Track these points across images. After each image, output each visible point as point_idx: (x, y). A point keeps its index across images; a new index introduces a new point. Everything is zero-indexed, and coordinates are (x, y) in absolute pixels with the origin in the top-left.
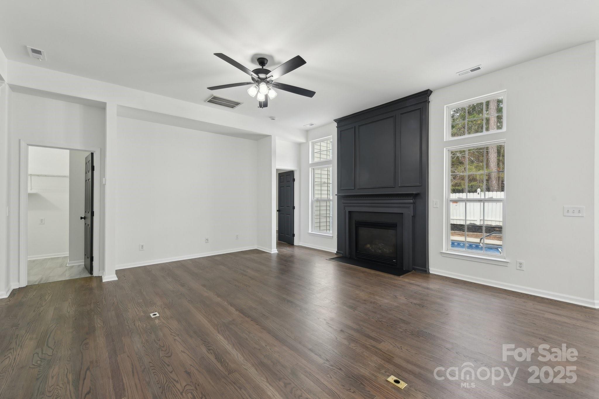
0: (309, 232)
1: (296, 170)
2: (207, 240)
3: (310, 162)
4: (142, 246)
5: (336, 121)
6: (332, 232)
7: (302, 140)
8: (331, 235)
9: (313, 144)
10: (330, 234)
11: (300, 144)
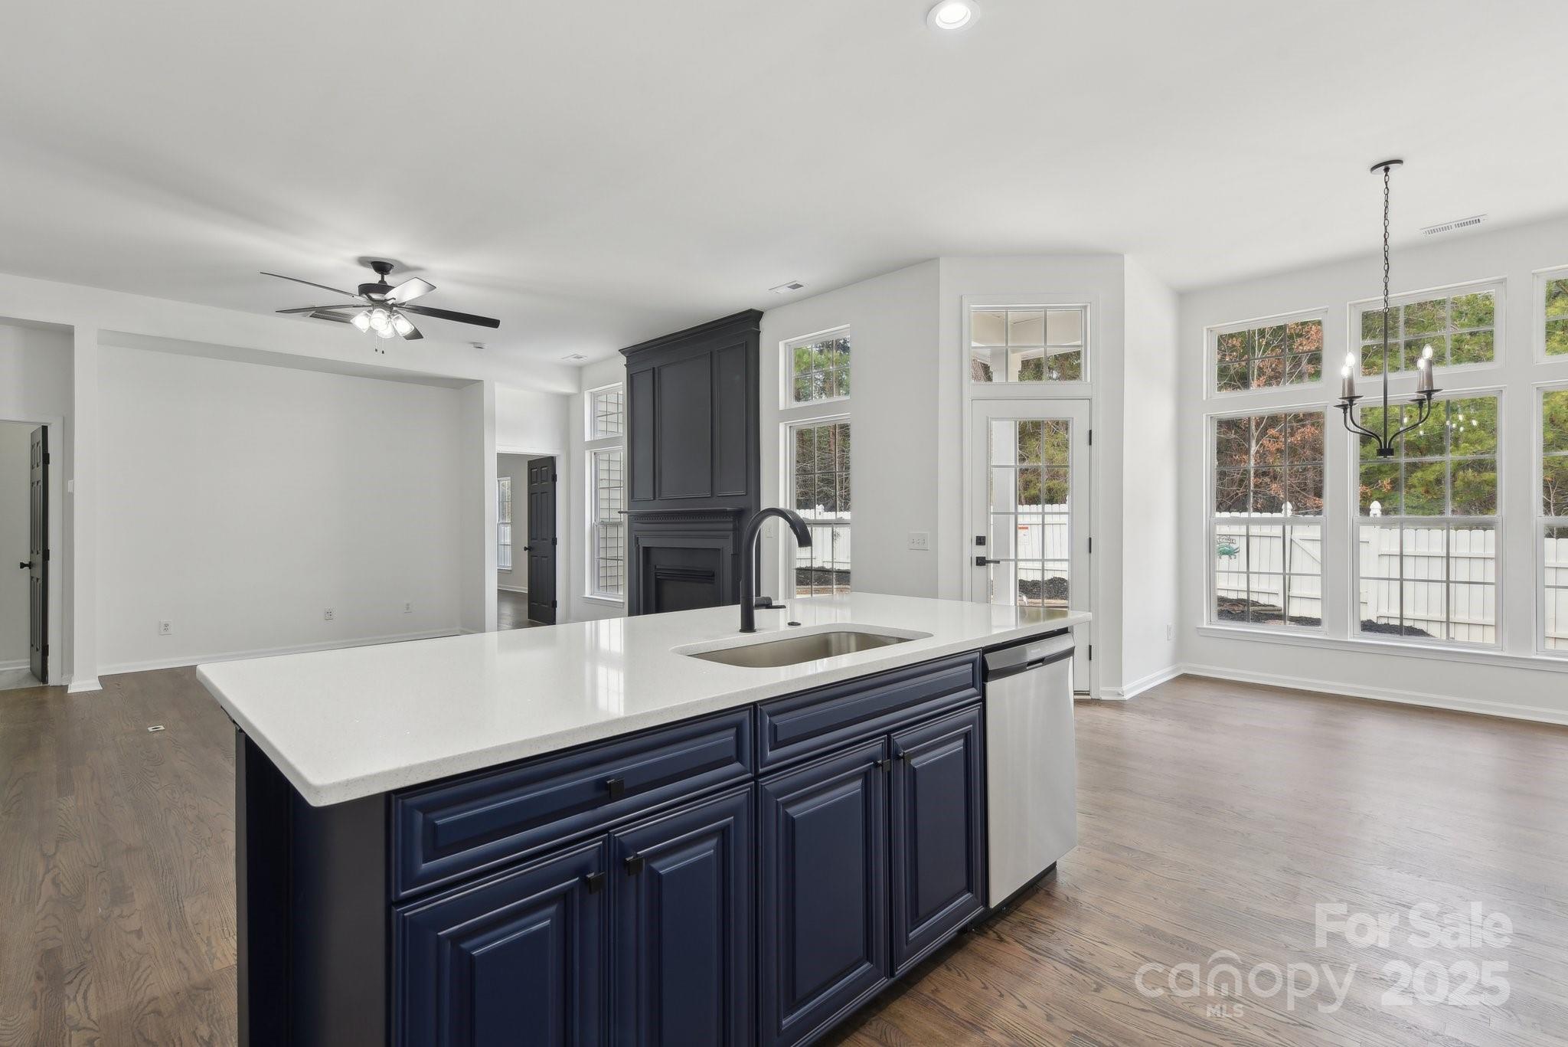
0: (586, 596)
1: (558, 455)
2: (329, 613)
3: (588, 438)
4: (166, 625)
5: (623, 351)
6: (622, 594)
7: (568, 388)
8: (622, 601)
9: (595, 397)
10: (620, 598)
11: (567, 398)
